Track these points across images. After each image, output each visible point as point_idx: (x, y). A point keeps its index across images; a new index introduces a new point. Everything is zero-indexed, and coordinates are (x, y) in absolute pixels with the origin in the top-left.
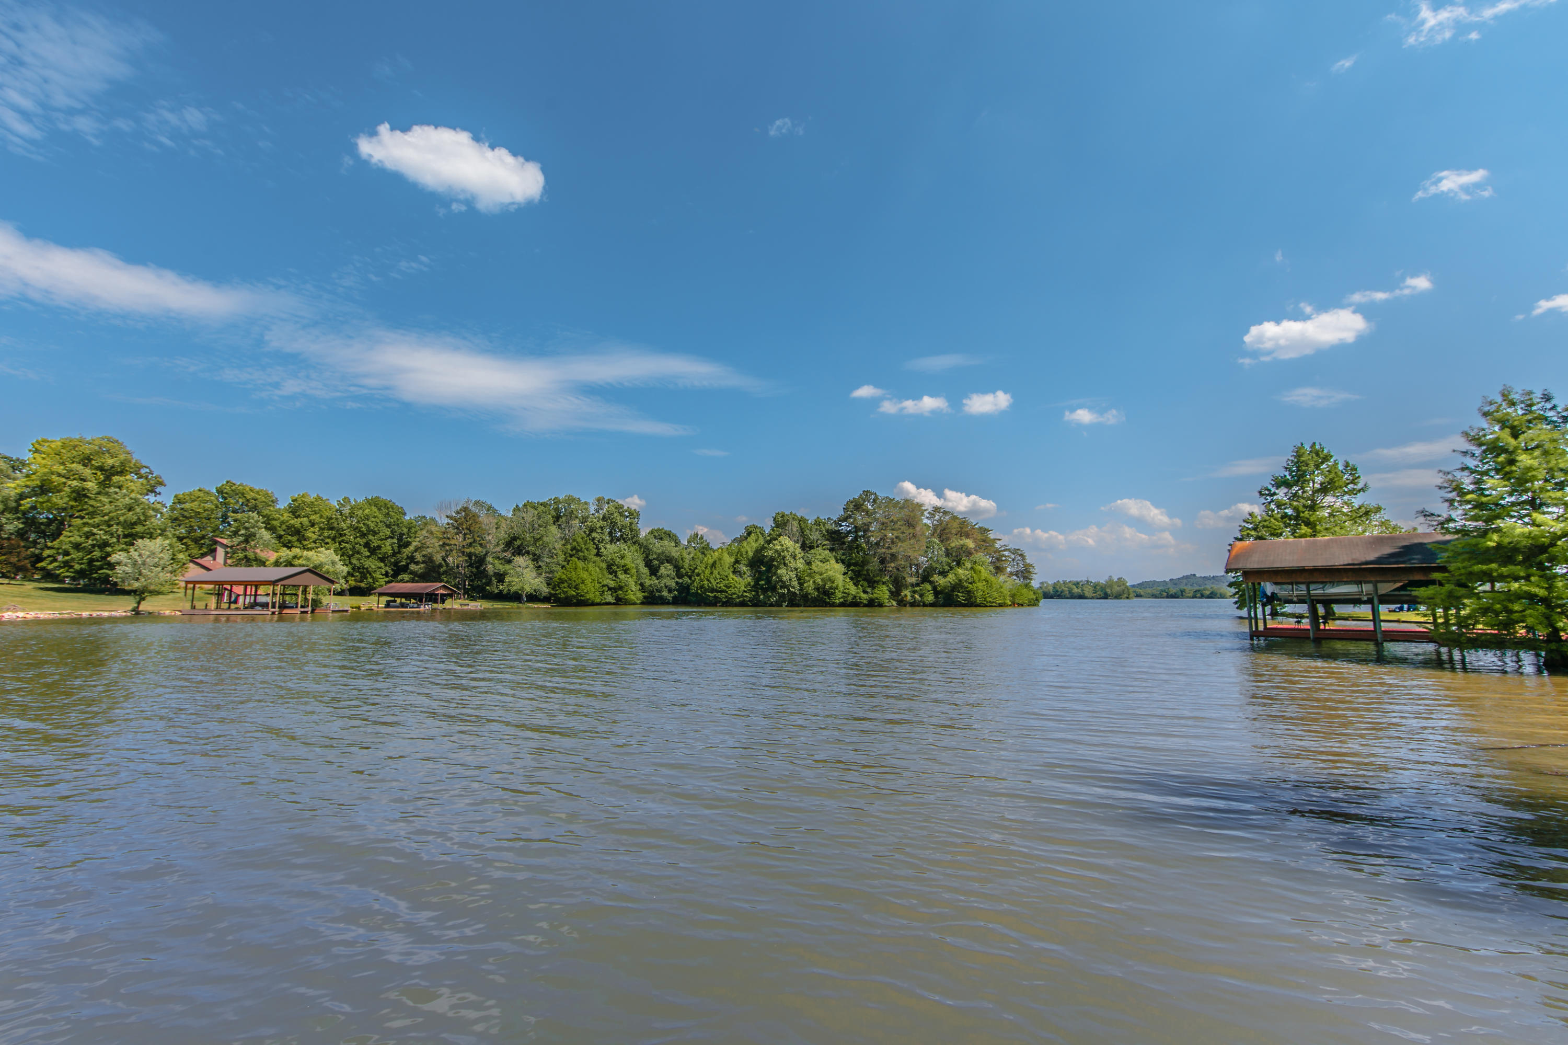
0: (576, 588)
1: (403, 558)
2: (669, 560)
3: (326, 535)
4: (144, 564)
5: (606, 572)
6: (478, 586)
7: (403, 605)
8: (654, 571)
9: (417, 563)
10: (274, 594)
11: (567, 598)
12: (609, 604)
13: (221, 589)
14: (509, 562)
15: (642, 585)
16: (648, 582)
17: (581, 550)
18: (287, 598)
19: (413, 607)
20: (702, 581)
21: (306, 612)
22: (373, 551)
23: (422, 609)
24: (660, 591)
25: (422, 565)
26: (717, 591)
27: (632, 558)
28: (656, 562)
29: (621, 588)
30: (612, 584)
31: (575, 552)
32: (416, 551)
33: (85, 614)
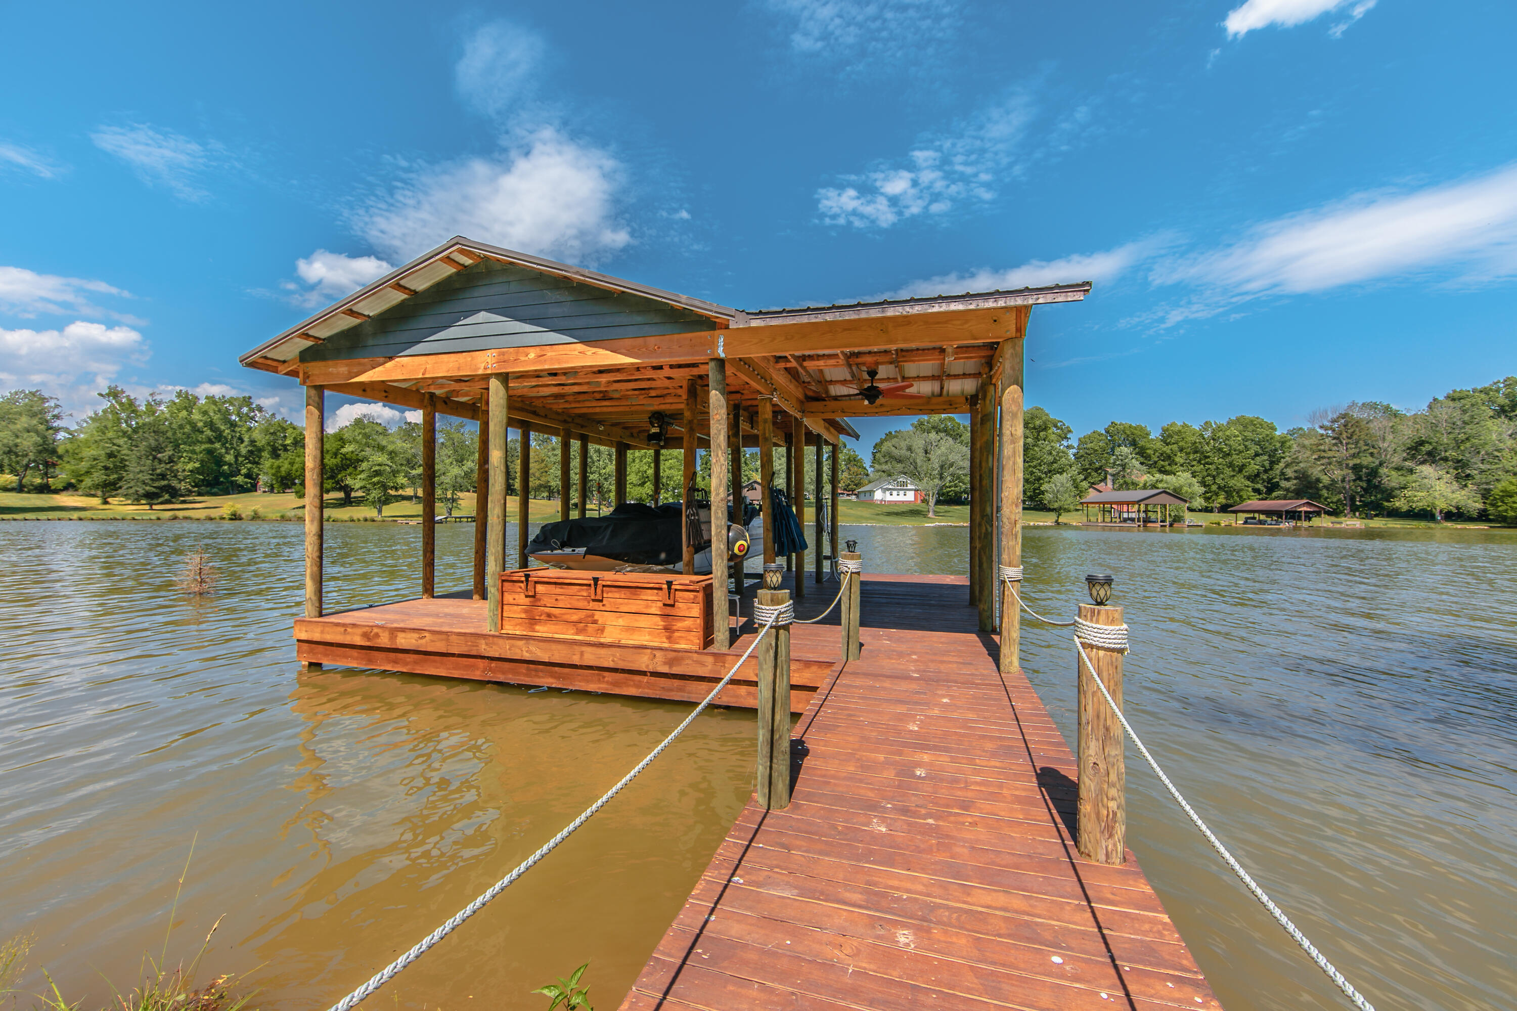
1: (1276, 475)
3: (1191, 458)
4: (1058, 491)
6: (1372, 502)
7: (1261, 522)
9: (1288, 479)
10: (1139, 511)
13: (1106, 507)
18: (1150, 514)
19: (1271, 524)
21: (1165, 526)
22: (1239, 470)
23: (1281, 526)
25: (1295, 481)
32: (1286, 467)
33: (1032, 524)
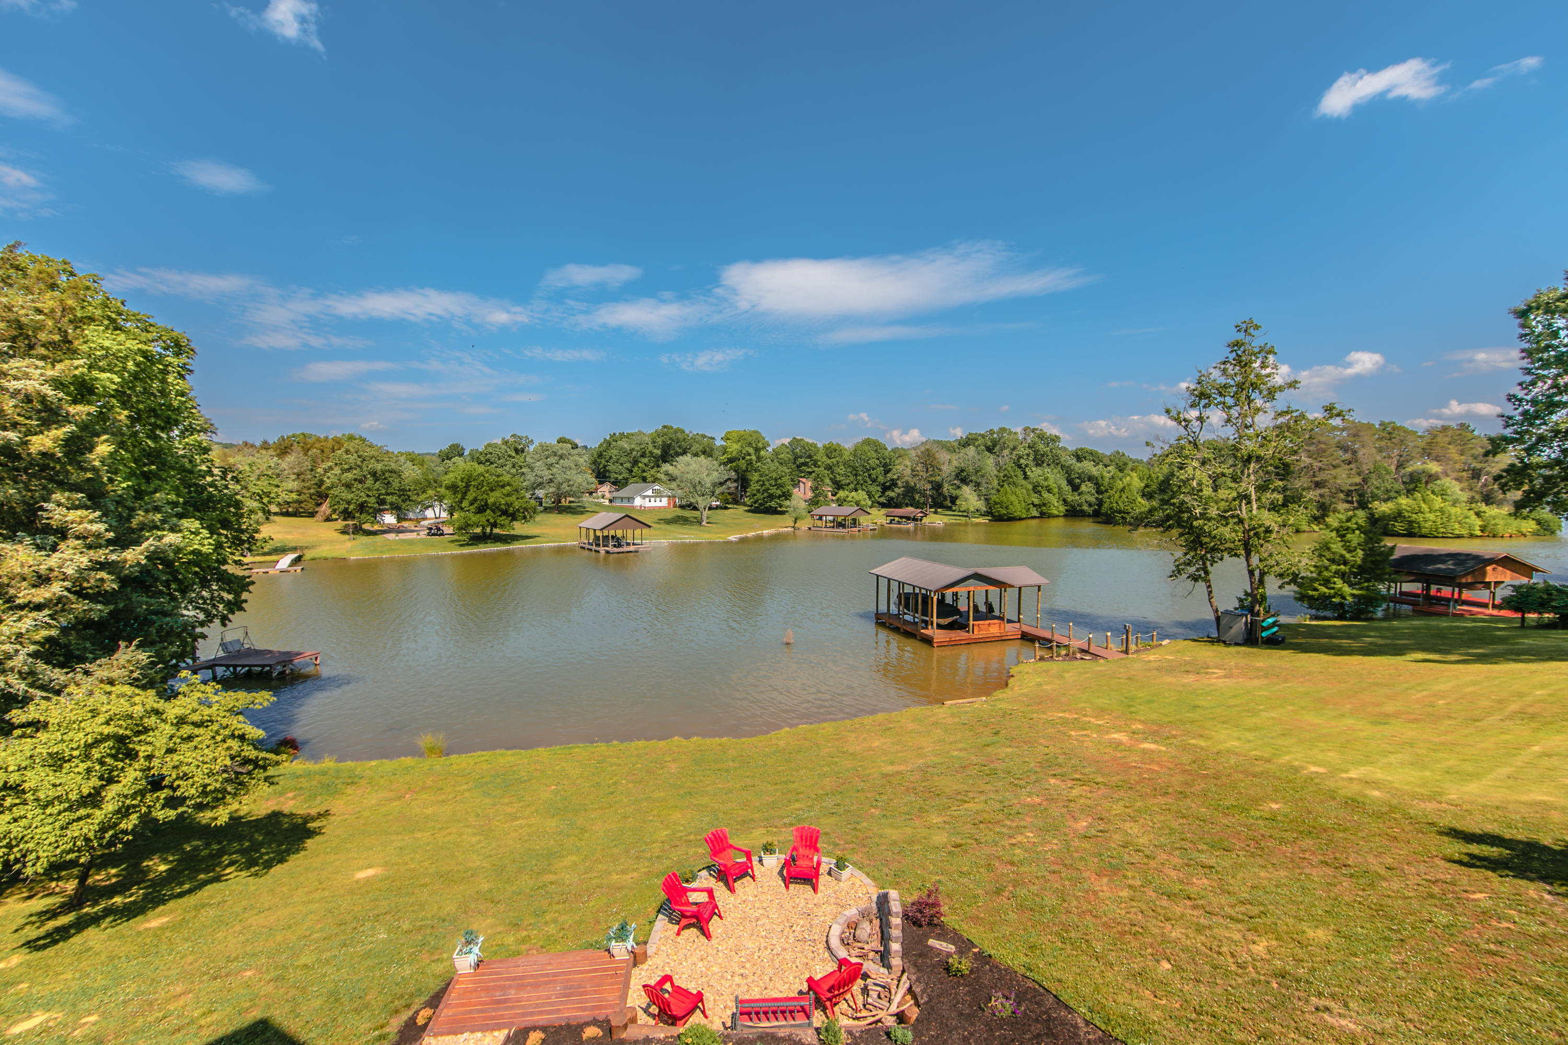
0: (1007, 508)
2: (1091, 478)
5: (1031, 492)
7: (899, 523)
8: (1075, 488)
11: (1000, 515)
12: (1035, 517)
14: (959, 487)
15: (1064, 500)
16: (1070, 498)
17: (1011, 477)
20: (1111, 503)
22: (874, 481)
24: (1080, 505)
26: (1124, 513)
27: (1054, 477)
28: (1078, 481)
29: (1044, 505)
30: (1037, 501)
31: (1006, 479)
